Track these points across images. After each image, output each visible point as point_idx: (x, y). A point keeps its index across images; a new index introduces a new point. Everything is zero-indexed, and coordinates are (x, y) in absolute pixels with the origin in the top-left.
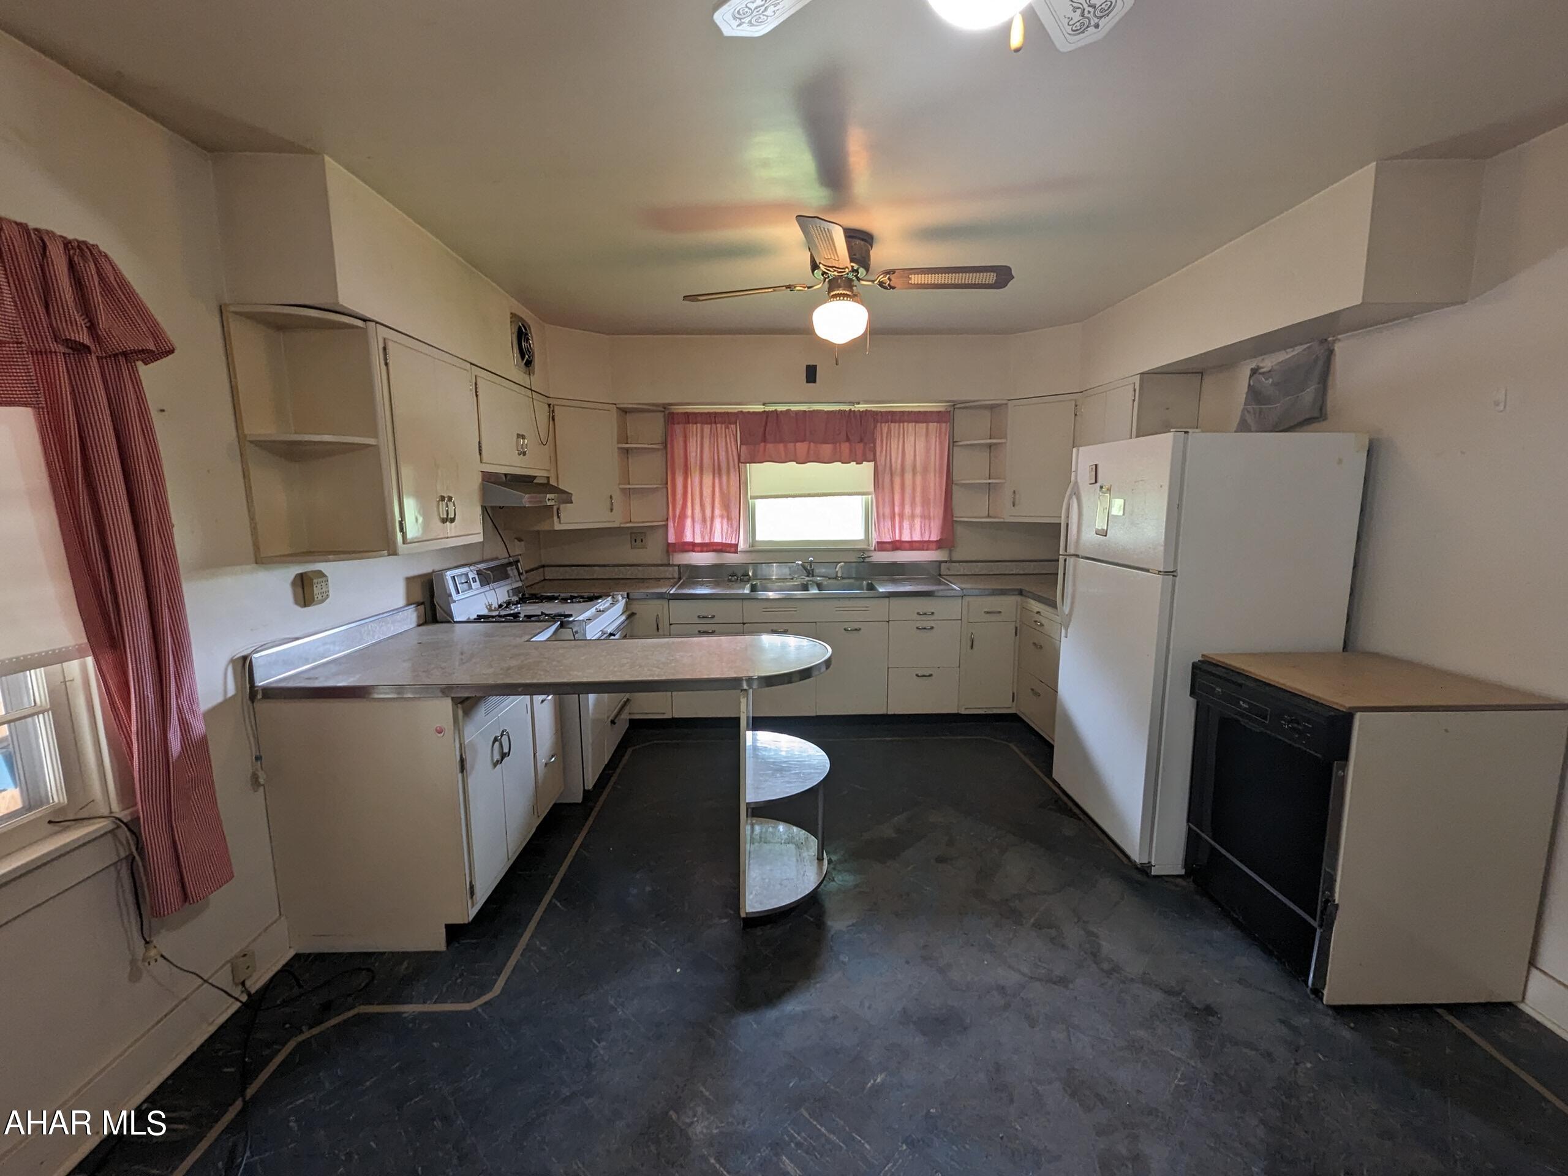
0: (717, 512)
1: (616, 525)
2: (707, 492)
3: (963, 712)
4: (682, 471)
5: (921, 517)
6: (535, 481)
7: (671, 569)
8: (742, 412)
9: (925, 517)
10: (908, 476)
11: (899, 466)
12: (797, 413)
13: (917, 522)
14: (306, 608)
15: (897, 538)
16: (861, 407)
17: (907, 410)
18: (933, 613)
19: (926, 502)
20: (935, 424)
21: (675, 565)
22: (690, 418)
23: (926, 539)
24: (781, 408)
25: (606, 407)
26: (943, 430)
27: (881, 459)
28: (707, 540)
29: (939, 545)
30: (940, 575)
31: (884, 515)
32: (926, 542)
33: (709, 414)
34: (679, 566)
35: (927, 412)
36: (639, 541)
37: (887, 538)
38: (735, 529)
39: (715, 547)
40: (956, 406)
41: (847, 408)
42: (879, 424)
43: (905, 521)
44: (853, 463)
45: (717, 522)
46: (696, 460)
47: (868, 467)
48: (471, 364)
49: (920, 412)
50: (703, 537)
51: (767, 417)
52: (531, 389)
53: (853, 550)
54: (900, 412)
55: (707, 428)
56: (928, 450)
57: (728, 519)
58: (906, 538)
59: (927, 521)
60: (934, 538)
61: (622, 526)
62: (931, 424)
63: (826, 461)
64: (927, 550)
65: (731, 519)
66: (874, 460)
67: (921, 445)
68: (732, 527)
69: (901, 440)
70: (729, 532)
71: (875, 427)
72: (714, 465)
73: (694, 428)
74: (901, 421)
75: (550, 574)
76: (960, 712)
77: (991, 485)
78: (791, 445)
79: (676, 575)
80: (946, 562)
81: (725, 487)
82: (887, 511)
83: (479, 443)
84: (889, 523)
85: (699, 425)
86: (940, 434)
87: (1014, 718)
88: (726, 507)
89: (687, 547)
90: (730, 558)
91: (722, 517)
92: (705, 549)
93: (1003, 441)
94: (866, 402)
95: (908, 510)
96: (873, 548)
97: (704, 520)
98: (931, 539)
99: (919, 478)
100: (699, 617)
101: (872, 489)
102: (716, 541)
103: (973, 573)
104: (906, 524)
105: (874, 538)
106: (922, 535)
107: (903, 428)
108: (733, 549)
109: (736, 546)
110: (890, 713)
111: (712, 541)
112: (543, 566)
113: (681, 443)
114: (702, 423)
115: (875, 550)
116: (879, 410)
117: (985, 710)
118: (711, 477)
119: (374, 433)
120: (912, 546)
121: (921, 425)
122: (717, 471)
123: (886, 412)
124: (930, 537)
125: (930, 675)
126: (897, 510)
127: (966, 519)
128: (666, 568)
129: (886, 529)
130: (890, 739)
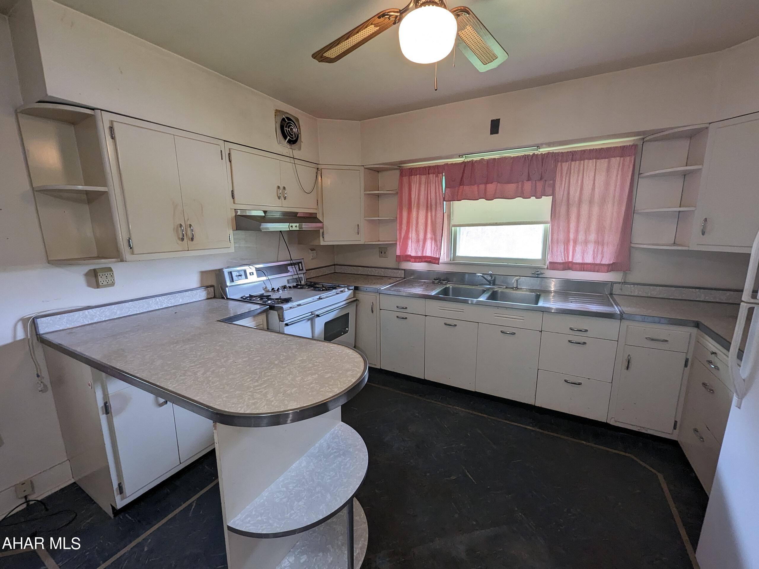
0: (429, 235)
1: (362, 243)
2: (422, 221)
3: (612, 423)
4: (406, 208)
5: (595, 242)
6: (298, 216)
7: (400, 271)
8: (447, 164)
9: (599, 243)
10: (585, 207)
11: (577, 199)
12: (488, 161)
13: (591, 248)
14: (98, 289)
15: (570, 260)
16: (544, 150)
17: (588, 148)
18: (586, 331)
19: (600, 230)
20: (618, 158)
21: (402, 270)
22: (413, 172)
23: (598, 261)
24: (476, 158)
25: (357, 168)
26: (627, 163)
27: (560, 192)
28: (420, 254)
29: (611, 268)
30: (611, 294)
31: (557, 240)
32: (596, 264)
33: (425, 168)
34: (404, 270)
35: (611, 148)
36: (383, 253)
37: (560, 260)
38: (439, 248)
39: (426, 259)
40: (645, 140)
41: (529, 152)
42: (559, 164)
43: (578, 246)
44: (533, 198)
45: (429, 243)
46: (415, 199)
47: (547, 201)
48: (224, 141)
49: (602, 149)
50: (417, 252)
51: (465, 166)
52: (294, 158)
53: (530, 268)
54: (582, 151)
55: (423, 178)
56: (607, 184)
57: (435, 241)
58: (578, 259)
59: (600, 248)
60: (606, 261)
61: (366, 243)
62: (613, 159)
63: (510, 197)
64: (597, 272)
65: (437, 241)
66: (553, 194)
67: (601, 179)
68: (437, 246)
69: (581, 175)
70: (435, 250)
71: (556, 166)
72: (427, 202)
73: (415, 179)
74: (582, 159)
75: (338, 269)
76: (608, 422)
77: (680, 213)
78: (482, 187)
79: (403, 276)
80: (619, 283)
81: (434, 218)
82: (562, 236)
83: (232, 191)
84: (562, 247)
85: (418, 176)
86: (623, 166)
87: (675, 444)
88: (434, 232)
89: (409, 259)
90: (436, 268)
91: (432, 239)
92: (418, 260)
93: (700, 167)
94: (549, 145)
95: (581, 237)
96: (546, 267)
97: (418, 241)
98: (603, 262)
99: (596, 209)
100: (397, 307)
101: (549, 219)
102: (427, 255)
103: (649, 295)
104: (579, 249)
105: (549, 259)
106: (594, 258)
107: (584, 165)
108: (437, 262)
109: (439, 259)
110: (538, 404)
111: (424, 255)
112: (334, 265)
113: (407, 189)
114: (420, 174)
115: (547, 269)
116: (561, 151)
117: (639, 428)
118: (425, 211)
119: (105, 184)
120: (583, 267)
121: (603, 160)
122: (428, 207)
123: (567, 152)
124: (601, 260)
125: (580, 384)
126: (572, 236)
127: (645, 246)
128: (397, 271)
129: (559, 253)
130: (531, 428)
